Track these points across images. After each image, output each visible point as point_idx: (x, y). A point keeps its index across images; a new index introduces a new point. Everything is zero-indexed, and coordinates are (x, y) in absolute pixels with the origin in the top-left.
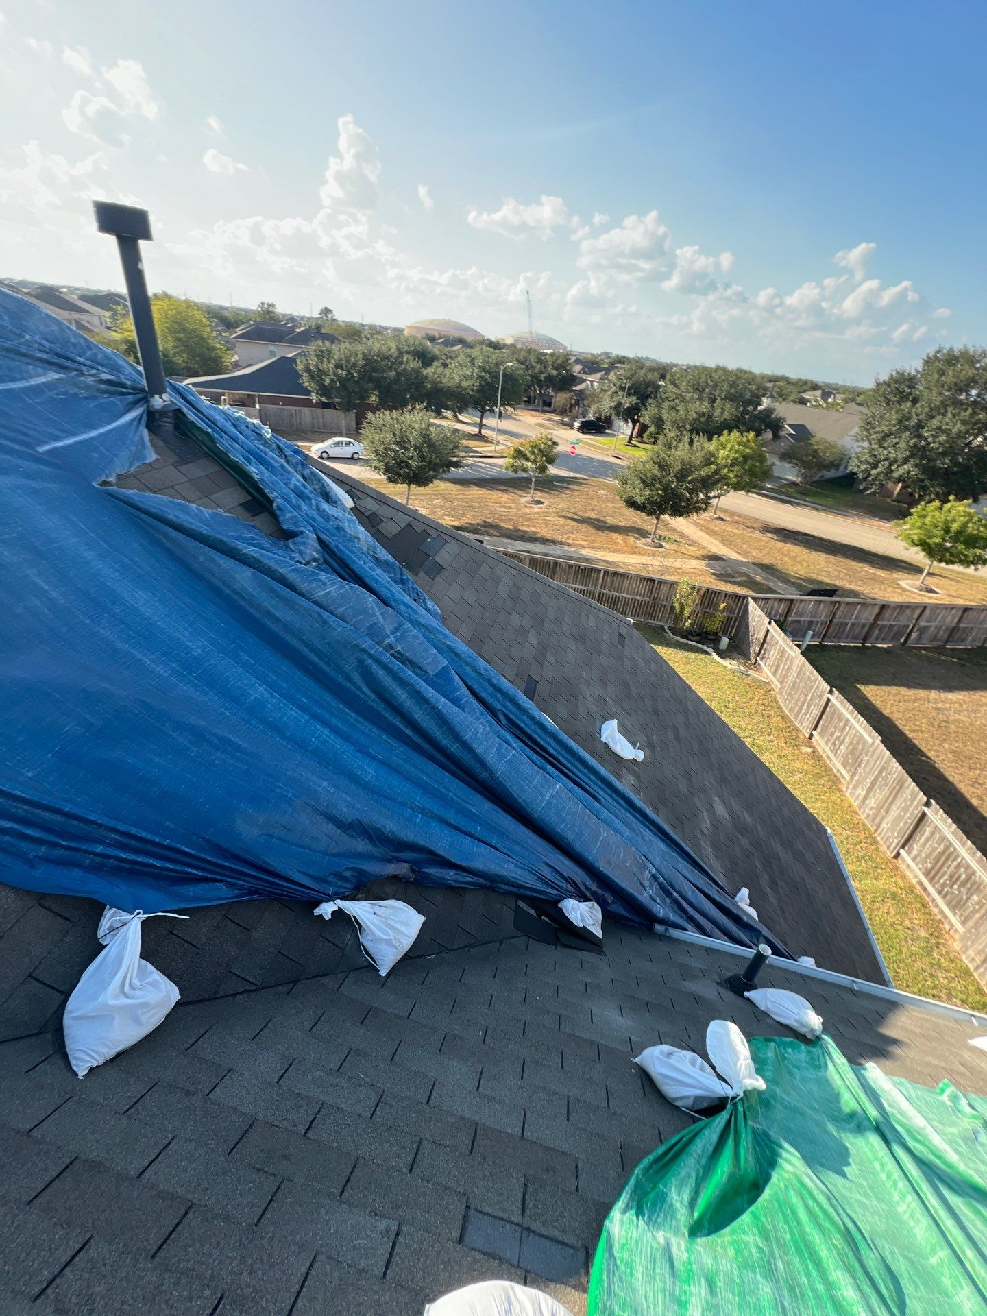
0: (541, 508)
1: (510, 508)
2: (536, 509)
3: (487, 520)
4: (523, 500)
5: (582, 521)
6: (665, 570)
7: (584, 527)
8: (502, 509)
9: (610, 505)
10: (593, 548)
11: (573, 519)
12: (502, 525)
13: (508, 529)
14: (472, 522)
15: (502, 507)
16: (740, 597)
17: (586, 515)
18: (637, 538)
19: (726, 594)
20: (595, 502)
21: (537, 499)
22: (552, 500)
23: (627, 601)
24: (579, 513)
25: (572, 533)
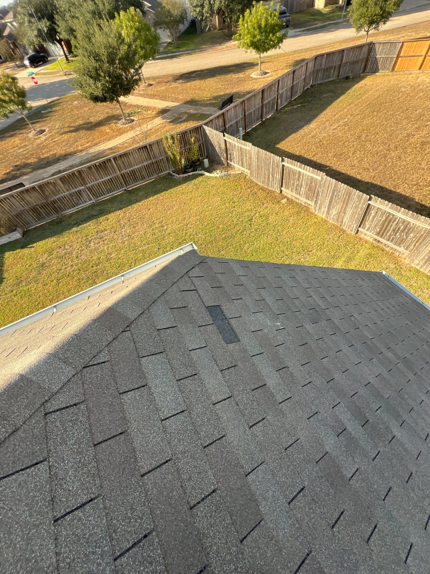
1: (26, 146)
2: (43, 137)
4: (31, 135)
5: (77, 129)
6: (146, 135)
7: (82, 133)
8: (22, 150)
10: (96, 144)
11: (71, 131)
15: (19, 148)
16: (198, 128)
17: (77, 124)
18: (116, 123)
19: (190, 131)
20: (75, 111)
21: (38, 128)
22: (49, 125)
23: (140, 170)
24: (72, 124)
25: (77, 141)
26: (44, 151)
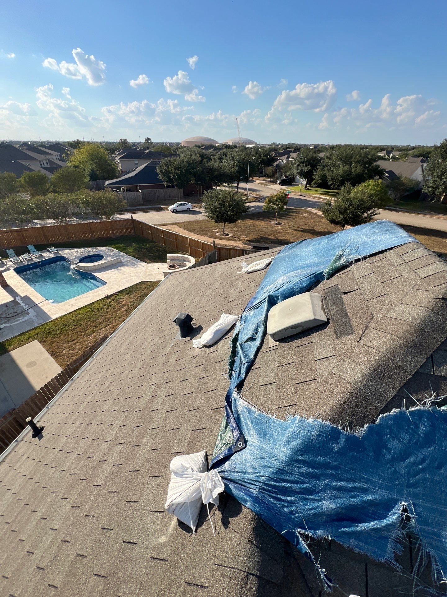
0: (281, 226)
1: (268, 228)
2: (279, 227)
3: (261, 235)
4: (272, 223)
5: (304, 231)
8: (265, 229)
9: (312, 221)
11: (299, 231)
12: (269, 237)
13: (272, 239)
14: (255, 237)
15: (264, 228)
20: (304, 220)
21: (278, 222)
24: (300, 227)
26: (279, 235)
